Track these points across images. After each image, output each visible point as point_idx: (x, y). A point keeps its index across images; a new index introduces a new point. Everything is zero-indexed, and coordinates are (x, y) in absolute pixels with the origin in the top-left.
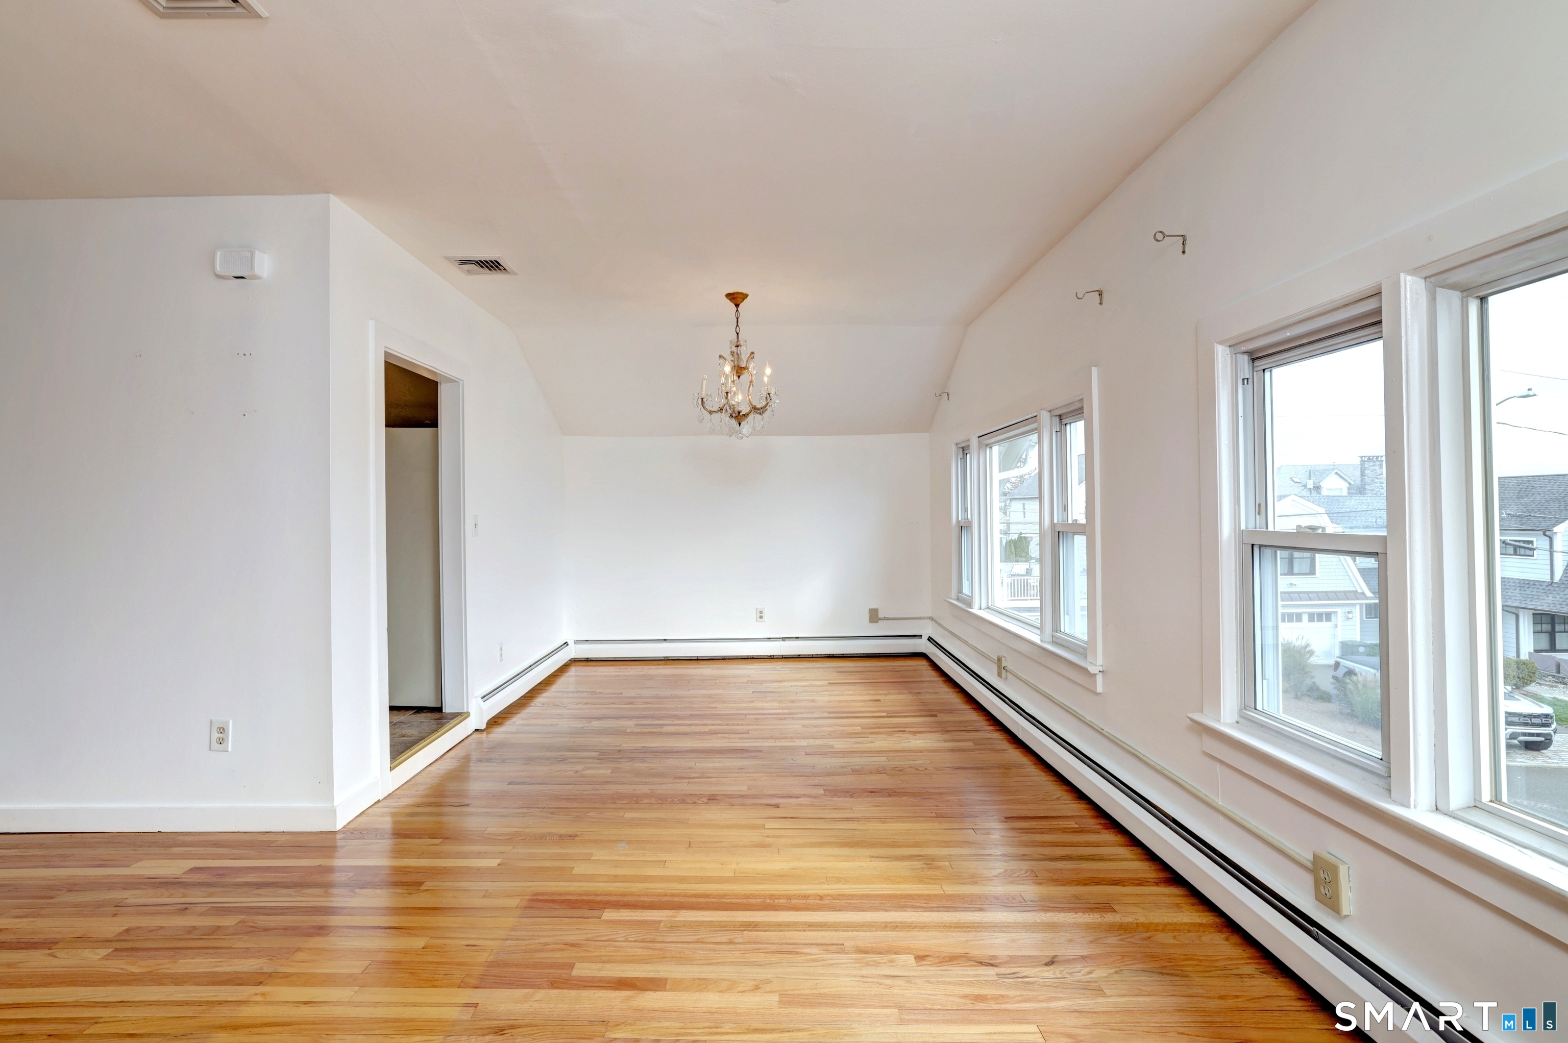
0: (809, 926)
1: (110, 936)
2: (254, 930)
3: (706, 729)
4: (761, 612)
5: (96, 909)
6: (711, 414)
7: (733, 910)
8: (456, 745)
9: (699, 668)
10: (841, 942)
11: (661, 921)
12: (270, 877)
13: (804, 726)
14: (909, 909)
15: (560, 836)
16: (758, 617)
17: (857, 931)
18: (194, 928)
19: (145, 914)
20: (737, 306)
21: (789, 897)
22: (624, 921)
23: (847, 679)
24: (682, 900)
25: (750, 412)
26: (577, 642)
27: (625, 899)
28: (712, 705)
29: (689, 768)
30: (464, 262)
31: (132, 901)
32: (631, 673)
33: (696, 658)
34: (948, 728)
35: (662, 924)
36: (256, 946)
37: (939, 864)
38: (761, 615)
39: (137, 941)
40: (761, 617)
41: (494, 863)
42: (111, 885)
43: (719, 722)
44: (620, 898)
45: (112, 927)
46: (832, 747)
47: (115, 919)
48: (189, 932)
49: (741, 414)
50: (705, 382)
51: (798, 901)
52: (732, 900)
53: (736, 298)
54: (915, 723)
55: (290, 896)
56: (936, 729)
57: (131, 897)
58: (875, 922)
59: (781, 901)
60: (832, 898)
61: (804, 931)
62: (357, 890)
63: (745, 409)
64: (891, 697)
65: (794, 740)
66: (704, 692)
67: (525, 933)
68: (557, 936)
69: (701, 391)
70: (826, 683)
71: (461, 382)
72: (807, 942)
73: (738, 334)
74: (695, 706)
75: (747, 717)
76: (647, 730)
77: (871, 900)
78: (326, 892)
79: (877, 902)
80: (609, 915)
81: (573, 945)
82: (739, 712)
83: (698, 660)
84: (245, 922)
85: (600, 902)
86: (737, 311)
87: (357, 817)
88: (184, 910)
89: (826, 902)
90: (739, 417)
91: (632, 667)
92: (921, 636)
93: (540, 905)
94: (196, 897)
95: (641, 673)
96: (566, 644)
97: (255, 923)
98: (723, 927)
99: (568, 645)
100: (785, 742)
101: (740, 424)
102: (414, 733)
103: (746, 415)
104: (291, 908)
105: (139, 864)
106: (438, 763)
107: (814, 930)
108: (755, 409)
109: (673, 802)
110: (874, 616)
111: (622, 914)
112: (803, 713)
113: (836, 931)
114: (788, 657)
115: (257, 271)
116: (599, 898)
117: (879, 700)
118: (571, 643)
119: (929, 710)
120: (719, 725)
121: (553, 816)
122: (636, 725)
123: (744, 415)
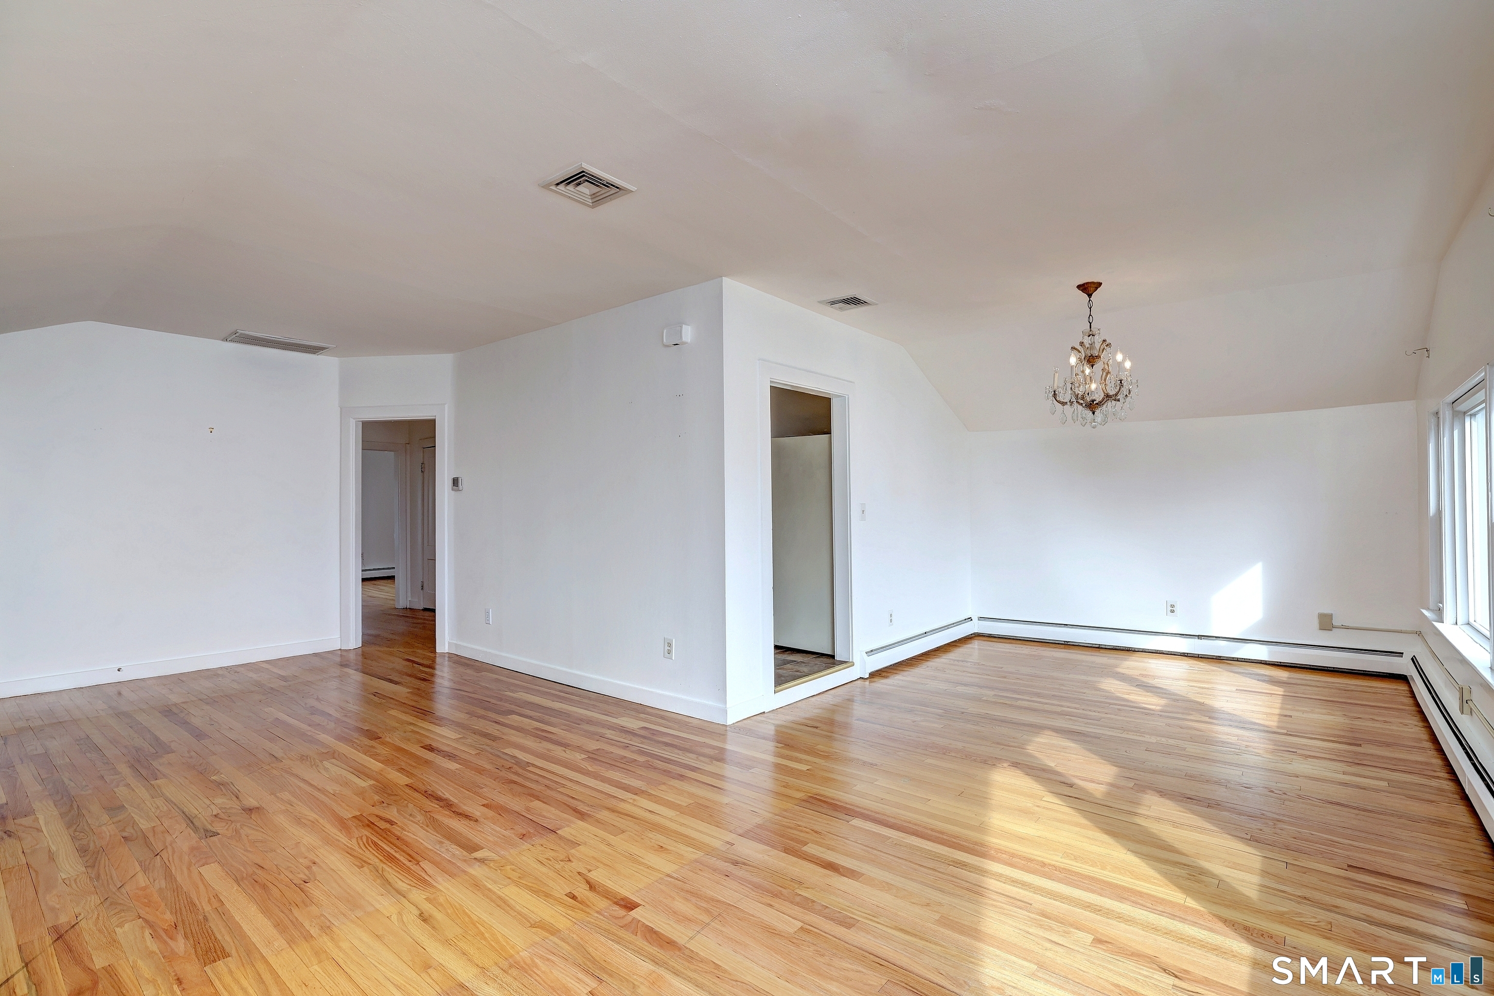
0: (1013, 881)
1: (590, 750)
2: (649, 767)
3: (1059, 709)
4: (1172, 606)
5: (591, 735)
6: (1063, 406)
7: (955, 848)
8: (840, 686)
9: (1098, 656)
10: (1030, 902)
11: (890, 838)
12: (676, 742)
13: (1169, 725)
14: (1129, 903)
15: (865, 762)
16: (1169, 611)
17: (1054, 900)
18: (625, 757)
19: (610, 744)
20: (1090, 296)
21: (1013, 855)
22: (864, 829)
23: (1266, 689)
24: (920, 829)
25: (1103, 399)
26: (980, 618)
27: (877, 816)
28: (1082, 690)
29: (1014, 738)
30: (833, 303)
31: (608, 736)
32: (1023, 652)
33: (1097, 646)
34: (1365, 761)
35: (890, 840)
36: (645, 775)
37: (1203, 878)
38: (1173, 609)
39: (600, 756)
40: (1172, 611)
41: (804, 768)
42: (604, 725)
43: (1077, 706)
44: (873, 814)
45: (592, 745)
46: (1185, 749)
47: (597, 742)
48: (622, 759)
49: (1095, 402)
50: (1057, 375)
51: (1019, 860)
52: (961, 843)
53: (1088, 288)
54: (1319, 748)
55: (679, 754)
56: (1350, 760)
57: (609, 733)
58: (1079, 900)
59: (1004, 856)
60: (1054, 868)
61: (1004, 883)
62: (714, 762)
63: (1099, 397)
64: (1315, 716)
65: (1145, 735)
66: (1083, 677)
67: (791, 815)
68: (811, 823)
69: (1054, 384)
70: (1234, 689)
71: (847, 396)
72: (999, 891)
73: (1090, 323)
74: (1064, 688)
75: (1111, 706)
76: (1001, 701)
77: (1093, 883)
78: (697, 758)
79: (1099, 886)
80: (857, 822)
81: (816, 832)
82: (1106, 700)
83: (1099, 648)
84: (649, 761)
85: (856, 812)
86: (1090, 300)
87: (744, 719)
88: (626, 747)
89: (1047, 869)
90: (1092, 406)
91: (1027, 646)
92: (1402, 653)
93: (814, 801)
94: (636, 742)
95: (1034, 653)
96: (970, 619)
97: (653, 764)
98: (936, 857)
99: (971, 620)
100: (1133, 735)
101: (1094, 413)
102: (805, 671)
103: (1100, 404)
104: (675, 761)
105: (622, 719)
106: (818, 696)
107: (1014, 886)
108: (1108, 396)
109: (975, 760)
110: (1326, 623)
111: (866, 824)
112: (1178, 713)
113: (1035, 893)
114: (1205, 656)
115: (684, 339)
116: (858, 810)
117: (1291, 716)
118: (975, 619)
119: (1355, 738)
120: (1075, 708)
121: (870, 748)
122: (995, 695)
123: (1097, 404)
